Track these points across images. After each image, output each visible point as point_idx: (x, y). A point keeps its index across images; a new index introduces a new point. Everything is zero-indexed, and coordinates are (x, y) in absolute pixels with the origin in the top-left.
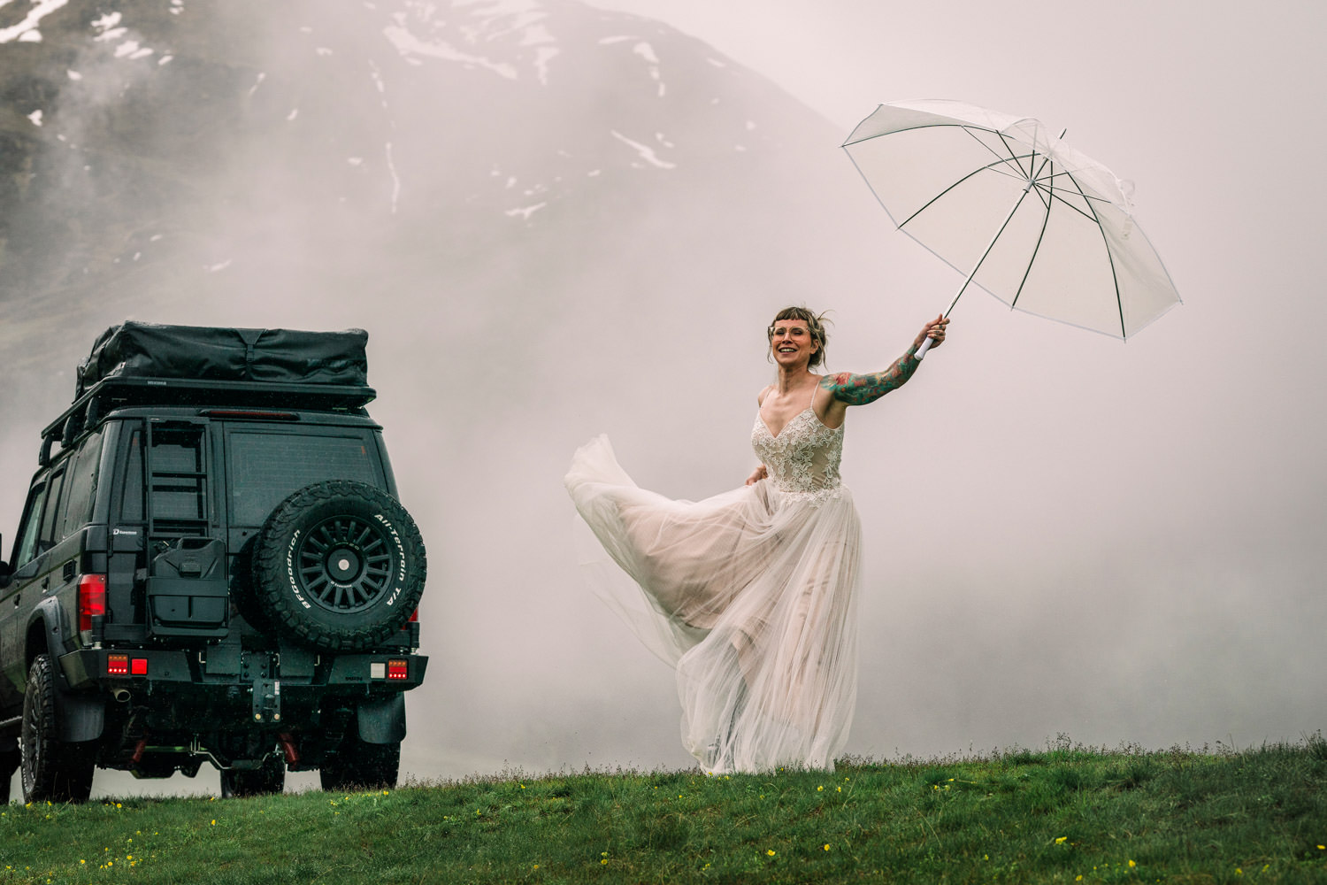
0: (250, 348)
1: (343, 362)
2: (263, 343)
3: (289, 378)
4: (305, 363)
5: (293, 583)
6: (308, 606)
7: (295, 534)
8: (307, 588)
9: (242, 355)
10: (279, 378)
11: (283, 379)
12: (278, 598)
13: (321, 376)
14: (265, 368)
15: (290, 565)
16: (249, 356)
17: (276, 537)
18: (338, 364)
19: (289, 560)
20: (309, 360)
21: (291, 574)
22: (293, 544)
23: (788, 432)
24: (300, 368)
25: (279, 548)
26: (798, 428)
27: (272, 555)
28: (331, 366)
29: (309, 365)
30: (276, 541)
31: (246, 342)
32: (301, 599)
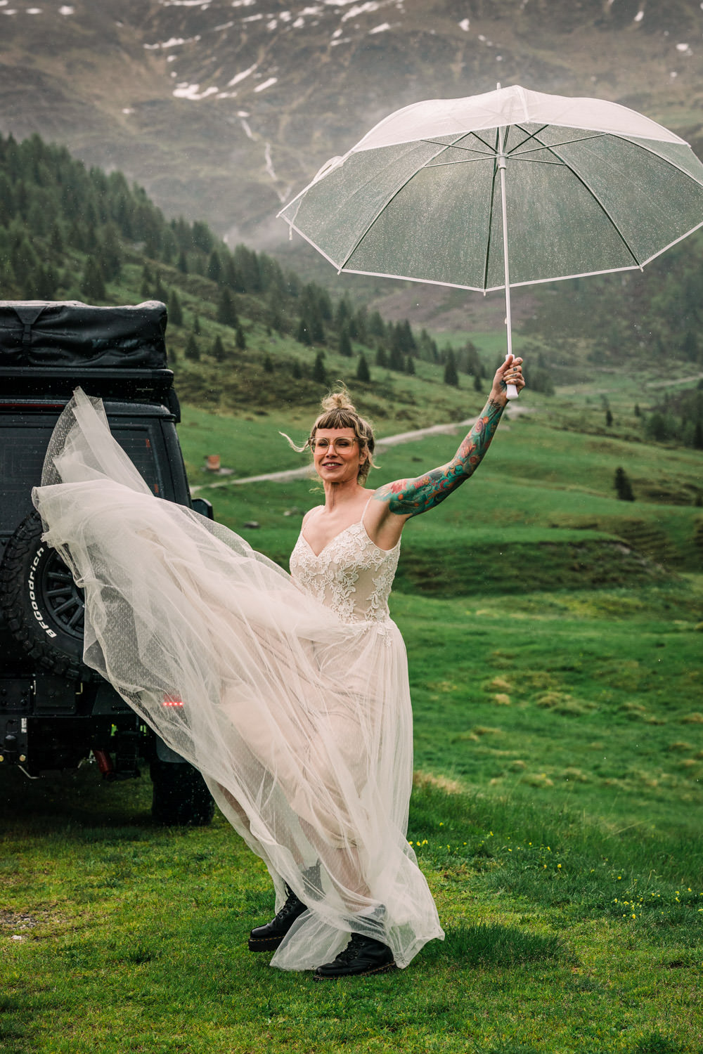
0: (27, 329)
1: (135, 341)
2: (43, 322)
3: (72, 361)
4: (89, 344)
5: (36, 608)
6: (53, 635)
7: (38, 553)
8: (54, 613)
9: (17, 336)
10: (60, 362)
11: (66, 363)
12: (19, 627)
13: (110, 358)
14: (44, 350)
15: (32, 588)
16: (26, 338)
17: (17, 556)
18: (128, 344)
19: (30, 582)
20: (94, 340)
21: (33, 598)
22: (36, 564)
23: (332, 548)
24: (86, 350)
25: (18, 569)
26: (343, 544)
27: (11, 577)
28: (121, 346)
29: (95, 346)
30: (16, 561)
31: (24, 321)
32: (45, 627)
